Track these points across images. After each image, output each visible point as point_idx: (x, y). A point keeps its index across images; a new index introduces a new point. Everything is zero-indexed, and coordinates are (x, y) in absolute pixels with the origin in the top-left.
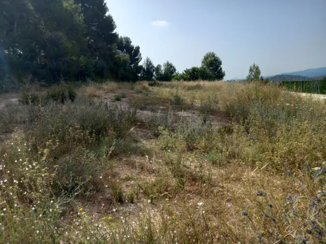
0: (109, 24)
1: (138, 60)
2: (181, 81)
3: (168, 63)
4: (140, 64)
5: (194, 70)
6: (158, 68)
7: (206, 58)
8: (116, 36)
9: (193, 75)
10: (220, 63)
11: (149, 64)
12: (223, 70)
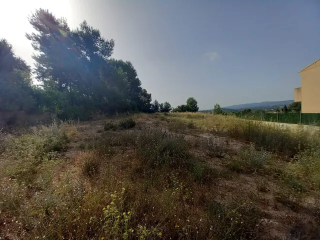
0: (138, 82)
1: (150, 101)
2: (177, 112)
3: (166, 102)
4: (151, 103)
5: (183, 106)
6: (161, 105)
7: (189, 100)
8: (141, 88)
9: (182, 109)
10: (196, 103)
11: (156, 102)
12: (198, 106)
